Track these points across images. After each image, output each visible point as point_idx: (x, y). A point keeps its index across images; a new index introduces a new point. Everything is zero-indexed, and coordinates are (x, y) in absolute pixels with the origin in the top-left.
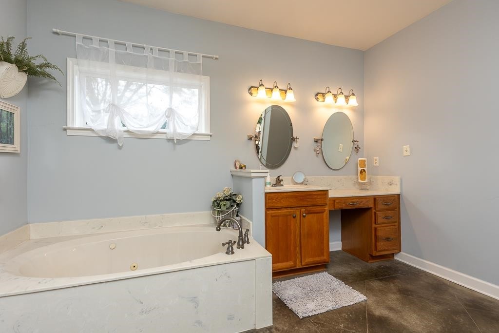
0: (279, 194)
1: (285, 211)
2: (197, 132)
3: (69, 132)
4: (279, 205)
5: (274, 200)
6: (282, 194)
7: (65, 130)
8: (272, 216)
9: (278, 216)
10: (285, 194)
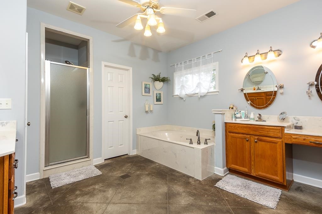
0: (236, 125)
1: (242, 135)
2: (209, 91)
3: (174, 97)
4: (237, 131)
5: (233, 128)
6: (239, 125)
7: (173, 96)
8: (232, 137)
9: (236, 138)
10: (241, 125)
